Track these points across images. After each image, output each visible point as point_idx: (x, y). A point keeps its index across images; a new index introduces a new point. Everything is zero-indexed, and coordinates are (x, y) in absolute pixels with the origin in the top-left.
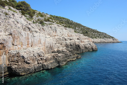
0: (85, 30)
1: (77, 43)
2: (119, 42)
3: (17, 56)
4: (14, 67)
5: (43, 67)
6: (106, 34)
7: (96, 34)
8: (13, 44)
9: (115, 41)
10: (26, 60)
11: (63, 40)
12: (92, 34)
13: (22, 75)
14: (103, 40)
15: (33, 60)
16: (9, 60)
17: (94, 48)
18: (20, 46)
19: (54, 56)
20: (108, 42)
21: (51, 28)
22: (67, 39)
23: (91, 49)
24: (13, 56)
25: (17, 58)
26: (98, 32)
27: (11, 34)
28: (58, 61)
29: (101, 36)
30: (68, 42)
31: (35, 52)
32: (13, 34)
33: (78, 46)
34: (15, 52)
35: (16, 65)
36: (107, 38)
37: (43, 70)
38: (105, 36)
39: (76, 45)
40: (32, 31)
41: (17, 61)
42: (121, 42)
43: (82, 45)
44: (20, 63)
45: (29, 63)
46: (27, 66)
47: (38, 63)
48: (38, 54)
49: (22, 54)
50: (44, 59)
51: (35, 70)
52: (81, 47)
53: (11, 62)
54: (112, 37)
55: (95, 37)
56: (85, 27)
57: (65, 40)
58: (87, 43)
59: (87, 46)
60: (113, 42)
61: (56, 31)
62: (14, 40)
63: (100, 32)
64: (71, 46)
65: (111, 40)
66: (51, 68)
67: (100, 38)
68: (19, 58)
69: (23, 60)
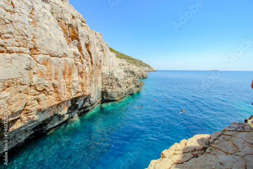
2: (154, 71)
3: (111, 78)
10: (119, 82)
13: (117, 100)
15: (123, 83)
16: (103, 83)
17: (144, 75)
18: (106, 67)
22: (120, 64)
23: (141, 77)
24: (107, 78)
25: (111, 80)
29: (137, 64)
30: (123, 67)
31: (122, 74)
33: (133, 72)
34: (108, 73)
35: (110, 88)
36: (143, 66)
38: (141, 64)
39: (130, 72)
41: (111, 83)
42: (156, 71)
44: (114, 87)
46: (119, 90)
47: (127, 87)
49: (116, 75)
52: (136, 74)
53: (105, 85)
68: (114, 81)
69: (116, 83)
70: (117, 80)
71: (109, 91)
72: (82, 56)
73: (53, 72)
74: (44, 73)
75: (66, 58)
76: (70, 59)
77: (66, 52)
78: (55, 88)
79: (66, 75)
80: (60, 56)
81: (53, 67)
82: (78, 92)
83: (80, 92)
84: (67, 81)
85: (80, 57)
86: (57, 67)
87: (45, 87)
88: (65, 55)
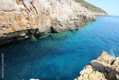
0: (86, 5)
1: (84, 15)
2: (108, 16)
3: (56, 21)
4: (54, 28)
5: (69, 29)
6: (101, 9)
7: (94, 8)
8: (53, 12)
9: (106, 15)
10: (61, 23)
11: (76, 12)
12: (91, 8)
13: (59, 32)
14: (97, 14)
15: (64, 24)
16: (51, 23)
17: (94, 19)
18: (56, 14)
19: (75, 22)
20: (100, 16)
21: (68, 2)
22: (78, 11)
23: (92, 20)
24: (53, 20)
25: (56, 22)
26: (95, 7)
27: (52, 4)
28: (77, 26)
29: (97, 11)
30: (79, 13)
31: (65, 18)
32: (53, 4)
33: (85, 17)
34: (55, 18)
35: (55, 26)
36: (101, 12)
37: (69, 30)
39: (84, 16)
40: (61, 3)
41: (56, 24)
42: (110, 16)
43: (87, 16)
44: (57, 25)
45: (62, 26)
46: (61, 27)
47: (67, 26)
48: (67, 20)
49: (59, 19)
50: (70, 24)
51: (65, 30)
52: (87, 18)
53: (52, 24)
54: (105, 12)
55: (92, 11)
56: (87, 2)
57: (77, 12)
58: (90, 15)
59: (90, 17)
60: (104, 16)
61: (71, 4)
62: (53, 9)
63: (97, 7)
64: (80, 17)
65: (103, 14)
66: (73, 30)
67: (96, 12)
68: (57, 22)
69: (59, 24)
70: (59, 22)
71: (54, 27)
72: (27, 9)
73: (8, 18)
74: (2, 19)
75: (14, 12)
76: (17, 12)
77: (14, 9)
78: (11, 25)
79: (17, 20)
80: (10, 11)
81: (7, 16)
82: (28, 27)
83: (29, 27)
84: (18, 22)
85: (26, 10)
86: (10, 16)
87: (4, 25)
88: (14, 10)
